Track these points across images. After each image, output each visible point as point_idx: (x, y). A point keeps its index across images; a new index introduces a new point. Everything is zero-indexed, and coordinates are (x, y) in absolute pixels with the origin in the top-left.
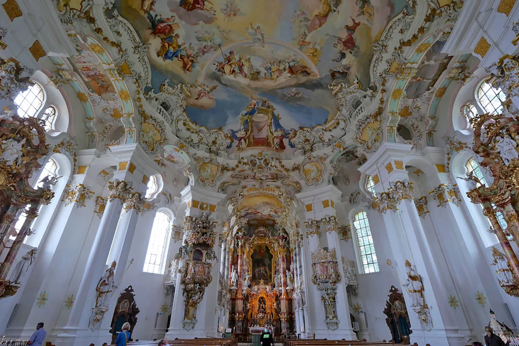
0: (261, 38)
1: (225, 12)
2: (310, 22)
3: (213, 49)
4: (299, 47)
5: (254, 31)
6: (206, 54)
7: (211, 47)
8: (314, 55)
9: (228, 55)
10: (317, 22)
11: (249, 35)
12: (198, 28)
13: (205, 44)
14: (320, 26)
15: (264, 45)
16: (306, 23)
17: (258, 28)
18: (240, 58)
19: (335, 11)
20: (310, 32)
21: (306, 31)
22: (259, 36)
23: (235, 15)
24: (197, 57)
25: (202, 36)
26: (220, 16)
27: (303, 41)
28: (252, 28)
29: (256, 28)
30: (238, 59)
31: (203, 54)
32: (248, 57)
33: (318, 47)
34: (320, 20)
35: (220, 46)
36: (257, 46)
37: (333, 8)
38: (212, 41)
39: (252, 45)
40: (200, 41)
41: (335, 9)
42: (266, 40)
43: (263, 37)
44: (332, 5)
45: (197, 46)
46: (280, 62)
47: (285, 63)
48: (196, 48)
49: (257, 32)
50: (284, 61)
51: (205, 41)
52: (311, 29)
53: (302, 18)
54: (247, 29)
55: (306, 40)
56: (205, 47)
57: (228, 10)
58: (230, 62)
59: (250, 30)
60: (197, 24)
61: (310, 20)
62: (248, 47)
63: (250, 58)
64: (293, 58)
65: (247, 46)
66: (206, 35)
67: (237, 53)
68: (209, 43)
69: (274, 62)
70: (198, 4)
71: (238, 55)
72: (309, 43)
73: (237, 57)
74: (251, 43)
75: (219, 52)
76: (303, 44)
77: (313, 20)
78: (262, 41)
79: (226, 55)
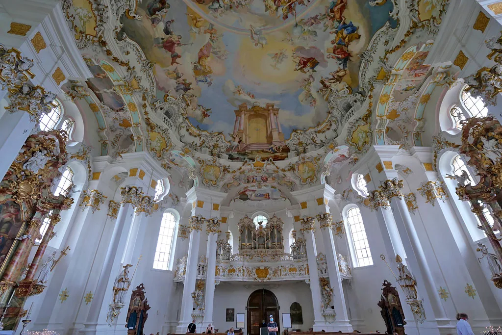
0: (254, 35)
1: (284, 56)
2: (212, 51)
3: (305, 21)
4: (214, 27)
5: (261, 42)
6: (314, 15)
7: (305, 23)
8: (195, 20)
9: (289, 15)
10: (205, 52)
11: (264, 38)
12: (312, 44)
13: (311, 28)
14: (201, 50)
15: (251, 29)
16: (215, 50)
17: (256, 45)
18: (277, 11)
19: (195, 63)
20: (208, 43)
21: (212, 44)
22: (256, 37)
23: (277, 54)
24: (325, 15)
25: (311, 36)
26: (289, 53)
27: (212, 33)
28: (262, 44)
29: (259, 45)
30: (280, 9)
31: (317, 16)
32: (268, 12)
33: (195, 29)
34: (204, 54)
35: (296, 25)
36: (257, 26)
37: (197, 64)
38: (303, 30)
39: (262, 27)
40: (315, 32)
41: (195, 64)
42: (249, 33)
43: (252, 37)
44: (199, 66)
45: (320, 27)
46: (231, 7)
47: (224, 7)
48: (321, 25)
49: (257, 40)
50: (227, 10)
51: (309, 31)
52: (208, 46)
53: (220, 54)
54: (266, 44)
55: (209, 35)
56: (312, 24)
57: (281, 58)
58: (290, 5)
59: (264, 42)
60: (311, 47)
61: (212, 52)
62: (266, 25)
63: (266, 11)
64: (217, 14)
65: (268, 26)
66: (306, 36)
67: (280, 16)
68: (306, 28)
69: (237, 7)
70: (304, 62)
71: (278, 15)
72: (205, 32)
73: (281, 12)
74: (264, 29)
75: (299, 18)
76: (211, 30)
77: (209, 52)
78: (253, 33)
79: (293, 14)
